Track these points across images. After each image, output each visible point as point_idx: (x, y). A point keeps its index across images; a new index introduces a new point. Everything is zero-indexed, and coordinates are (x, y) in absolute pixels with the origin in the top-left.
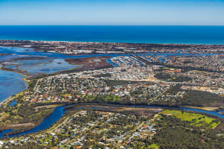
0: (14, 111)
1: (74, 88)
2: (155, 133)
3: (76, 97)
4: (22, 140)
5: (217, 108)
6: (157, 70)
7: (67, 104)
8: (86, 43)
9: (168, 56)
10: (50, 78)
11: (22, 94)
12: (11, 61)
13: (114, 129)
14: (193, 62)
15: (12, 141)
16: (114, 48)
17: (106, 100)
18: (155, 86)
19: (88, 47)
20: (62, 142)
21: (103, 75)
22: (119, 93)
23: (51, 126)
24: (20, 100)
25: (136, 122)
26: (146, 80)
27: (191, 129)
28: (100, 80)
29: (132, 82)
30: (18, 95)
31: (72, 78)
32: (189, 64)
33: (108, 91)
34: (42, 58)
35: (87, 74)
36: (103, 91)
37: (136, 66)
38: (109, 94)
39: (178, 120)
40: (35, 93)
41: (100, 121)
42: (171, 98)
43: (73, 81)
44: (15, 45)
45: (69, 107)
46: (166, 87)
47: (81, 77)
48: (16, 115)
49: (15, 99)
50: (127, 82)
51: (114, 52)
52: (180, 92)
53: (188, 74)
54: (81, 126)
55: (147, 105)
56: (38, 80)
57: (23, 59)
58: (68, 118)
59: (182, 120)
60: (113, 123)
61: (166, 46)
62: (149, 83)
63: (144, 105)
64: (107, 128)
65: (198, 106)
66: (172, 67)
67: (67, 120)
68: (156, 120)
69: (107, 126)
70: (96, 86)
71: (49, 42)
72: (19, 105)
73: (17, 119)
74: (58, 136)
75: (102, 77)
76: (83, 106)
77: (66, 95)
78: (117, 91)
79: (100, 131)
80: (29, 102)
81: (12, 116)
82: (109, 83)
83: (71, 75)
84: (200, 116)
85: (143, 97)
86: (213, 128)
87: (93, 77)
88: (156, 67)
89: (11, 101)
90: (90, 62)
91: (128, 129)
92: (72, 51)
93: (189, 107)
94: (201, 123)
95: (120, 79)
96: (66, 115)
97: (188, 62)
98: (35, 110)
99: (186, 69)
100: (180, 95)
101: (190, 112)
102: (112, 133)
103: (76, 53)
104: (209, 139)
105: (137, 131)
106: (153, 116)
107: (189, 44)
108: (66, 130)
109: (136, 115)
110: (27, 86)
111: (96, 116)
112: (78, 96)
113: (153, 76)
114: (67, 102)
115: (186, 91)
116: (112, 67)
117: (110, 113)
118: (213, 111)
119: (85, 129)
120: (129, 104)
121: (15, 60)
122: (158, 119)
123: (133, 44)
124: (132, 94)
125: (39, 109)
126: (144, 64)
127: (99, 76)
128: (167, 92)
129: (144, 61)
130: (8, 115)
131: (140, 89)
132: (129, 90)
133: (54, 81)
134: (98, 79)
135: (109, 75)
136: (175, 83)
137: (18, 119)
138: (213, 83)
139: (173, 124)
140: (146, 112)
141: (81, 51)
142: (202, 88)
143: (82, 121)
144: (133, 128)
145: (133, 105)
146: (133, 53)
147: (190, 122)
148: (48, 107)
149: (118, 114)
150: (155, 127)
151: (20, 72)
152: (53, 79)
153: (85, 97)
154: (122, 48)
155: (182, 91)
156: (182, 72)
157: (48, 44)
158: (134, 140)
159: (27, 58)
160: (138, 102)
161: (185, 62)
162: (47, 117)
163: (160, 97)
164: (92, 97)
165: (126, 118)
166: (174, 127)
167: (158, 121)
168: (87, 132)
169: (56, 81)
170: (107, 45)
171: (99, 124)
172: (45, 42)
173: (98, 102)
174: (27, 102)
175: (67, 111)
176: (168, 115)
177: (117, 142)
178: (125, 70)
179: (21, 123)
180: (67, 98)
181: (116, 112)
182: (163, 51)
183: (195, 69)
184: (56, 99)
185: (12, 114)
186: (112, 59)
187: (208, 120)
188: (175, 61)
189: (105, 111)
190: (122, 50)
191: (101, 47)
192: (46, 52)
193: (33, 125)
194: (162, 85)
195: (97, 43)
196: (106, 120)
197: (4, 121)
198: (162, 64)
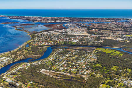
0: (29, 49)
1: (53, 39)
2: (97, 59)
3: (56, 43)
4: (38, 63)
5: (120, 47)
6: (87, 30)
7: (52, 46)
9: (89, 23)
10: (40, 34)
11: (30, 41)
12: (19, 26)
13: (77, 57)
14: (101, 26)
15: (34, 64)
16: (64, 20)
17: (69, 43)
18: (89, 37)
19: (52, 19)
20: (56, 63)
21: (63, 32)
23: (49, 56)
24: (30, 44)
25: (86, 54)
26: (84, 34)
27: (112, 57)
28: (63, 34)
29: (78, 36)
30: (28, 42)
31: (50, 34)
32: (100, 27)
33: (69, 40)
34: (33, 25)
35: (56, 32)
36: (66, 40)
37: (77, 28)
38: (69, 41)
39: (105, 53)
40: (36, 41)
42: (98, 43)
44: (18, 19)
45: (54, 47)
46: (94, 37)
47: (54, 33)
48: (30, 51)
49: (27, 44)
50: (75, 36)
51: (64, 22)
52: (101, 40)
53: (101, 31)
54: (62, 56)
55: (88, 46)
56: (35, 35)
57: (24, 25)
58: (55, 52)
59: (106, 53)
60: (76, 54)
61: (87, 19)
62: (86, 36)
63: (87, 46)
64: (74, 57)
65: (112, 46)
66: (93, 28)
67: (55, 54)
69: (74, 56)
70: (62, 37)
72: (30, 46)
73: (32, 53)
74: (53, 61)
76: (60, 47)
77: (50, 42)
78: (72, 39)
79: (72, 59)
80: (34, 45)
81: (29, 52)
83: (49, 32)
84: (114, 51)
85: (85, 42)
86: (121, 56)
87: (59, 33)
88: (86, 28)
89: (26, 45)
90: (55, 26)
91: (84, 57)
92: (45, 21)
94: (115, 54)
95: (72, 34)
97: (99, 26)
98: (38, 49)
99: (100, 29)
101: (108, 49)
102: (77, 59)
103: (47, 22)
104: (122, 61)
105: (88, 58)
106: (93, 51)
107: (97, 18)
108: (56, 58)
109: (85, 51)
110: (31, 37)
111: (67, 51)
113: (86, 32)
115: (104, 39)
117: (73, 50)
120: (80, 46)
121: (21, 25)
122: (96, 52)
123: (72, 18)
125: (40, 48)
126: (80, 27)
128: (95, 40)
129: (79, 25)
130: (27, 51)
131: (83, 38)
132: (78, 39)
134: (62, 34)
135: (67, 32)
136: (97, 36)
138: (114, 35)
140: (89, 49)
141: (49, 21)
142: (110, 38)
143: (62, 54)
144: (86, 57)
145: (82, 46)
146: (73, 22)
147: (110, 54)
148: (44, 47)
149: (77, 50)
150: (95, 56)
151: (25, 31)
152: (42, 34)
153: (59, 42)
154: (68, 20)
155: (102, 39)
156: (98, 31)
157: (33, 18)
158: (89, 62)
160: (84, 45)
161: (98, 26)
164: (62, 42)
165: (81, 52)
166: (104, 56)
167: (96, 53)
168: (66, 59)
169: (43, 35)
170: (60, 18)
171: (70, 55)
172: (32, 17)
173: (66, 45)
175: (53, 49)
176: (99, 50)
177: (81, 63)
178: (72, 30)
179: (34, 55)
182: (86, 21)
183: (104, 29)
184: (46, 43)
185: (29, 51)
186: (65, 25)
187: (118, 53)
188: (93, 26)
189: (71, 49)
190: (68, 21)
191: (58, 19)
192: (34, 21)
193: (40, 56)
194: (92, 37)
195: (55, 17)
196: (72, 53)
197: (26, 54)
198: (88, 27)
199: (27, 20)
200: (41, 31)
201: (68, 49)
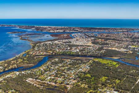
0: (24, 59)
1: (53, 48)
2: (89, 69)
3: (54, 52)
4: (28, 72)
5: (119, 58)
6: (93, 40)
7: (49, 55)
8: (61, 27)
10: (42, 43)
11: (29, 51)
12: (25, 35)
13: (70, 67)
14: (110, 36)
15: (23, 73)
16: (73, 30)
17: (68, 54)
18: (91, 48)
19: (61, 29)
20: (46, 73)
21: (67, 42)
22: (74, 51)
23: (41, 66)
24: (28, 53)
25: (81, 64)
26: (87, 45)
27: (106, 68)
29: (81, 46)
30: (27, 51)
31: (53, 43)
34: (39, 34)
35: (59, 41)
36: (67, 50)
37: (83, 38)
38: (69, 51)
39: (100, 63)
40: (35, 50)
41: (64, 63)
42: (98, 53)
43: (53, 45)
44: (28, 28)
45: (50, 57)
47: (57, 43)
48: (25, 60)
49: (26, 53)
50: (78, 46)
53: (107, 42)
54: (55, 66)
55: (87, 56)
56: (37, 44)
57: (31, 34)
59: (102, 63)
60: (70, 64)
61: (98, 29)
62: (89, 46)
63: (85, 56)
65: (111, 57)
66: (100, 38)
67: (49, 63)
68: (90, 63)
69: (67, 66)
70: (64, 47)
71: (44, 27)
72: (27, 56)
74: (44, 70)
75: (67, 43)
76: (57, 57)
77: (49, 51)
78: (73, 49)
79: (63, 68)
80: (32, 55)
81: (24, 61)
82: (70, 46)
84: (111, 61)
85: (85, 52)
86: (117, 67)
87: (62, 43)
88: (93, 38)
90: (62, 36)
91: (77, 67)
92: (54, 31)
93: (106, 57)
94: (111, 64)
95: (75, 44)
96: (49, 60)
97: (108, 36)
98: (34, 58)
99: (107, 40)
100: (103, 51)
101: (106, 60)
102: (69, 69)
103: (56, 32)
104: (114, 72)
105: (81, 68)
106: (89, 61)
107: (109, 28)
108: (48, 68)
109: (81, 61)
110: (32, 47)
111: (62, 61)
112: (55, 52)
113: (91, 42)
114: (50, 55)
115: (106, 50)
116: (72, 38)
117: (69, 60)
118: (117, 59)
119: (57, 67)
120: (78, 56)
121: (27, 35)
122: (91, 63)
123: (83, 28)
124: (80, 51)
125: (36, 58)
126: (87, 37)
127: (66, 43)
128: (97, 50)
129: (87, 35)
130: (22, 60)
131: (84, 48)
132: (79, 49)
133: (44, 45)
134: (65, 44)
135: (70, 42)
136: (101, 46)
137: (26, 62)
138: (119, 46)
139: (98, 65)
140: (86, 59)
141: (58, 31)
142: (113, 48)
143: (56, 63)
144: (79, 67)
145: (80, 56)
146: (83, 32)
147: (106, 64)
148: (40, 57)
150: (89, 66)
151: (29, 40)
153: (58, 52)
154: (77, 29)
155: (104, 49)
156: (104, 41)
158: (79, 72)
159: (33, 34)
160: (83, 55)
161: (106, 36)
162: (40, 61)
163: (93, 53)
164: (61, 52)
165: (76, 62)
167: (91, 64)
169: (45, 45)
170: (70, 28)
171: (63, 65)
172: (42, 27)
173: (64, 55)
174: (31, 54)
175: (49, 59)
176: (96, 61)
177: (71, 73)
178: (78, 40)
179: (27, 64)
180: (50, 52)
181: (72, 59)
182: (96, 31)
183: (111, 39)
184: (45, 53)
185: (24, 60)
186: (72, 35)
187: (115, 63)
188: (102, 36)
189: (67, 59)
191: (67, 29)
193: (33, 65)
194: (95, 47)
195: (66, 27)
196: (67, 63)
197: (20, 63)
198: (96, 37)
199: (36, 30)
200: (45, 41)
201: (64, 59)
